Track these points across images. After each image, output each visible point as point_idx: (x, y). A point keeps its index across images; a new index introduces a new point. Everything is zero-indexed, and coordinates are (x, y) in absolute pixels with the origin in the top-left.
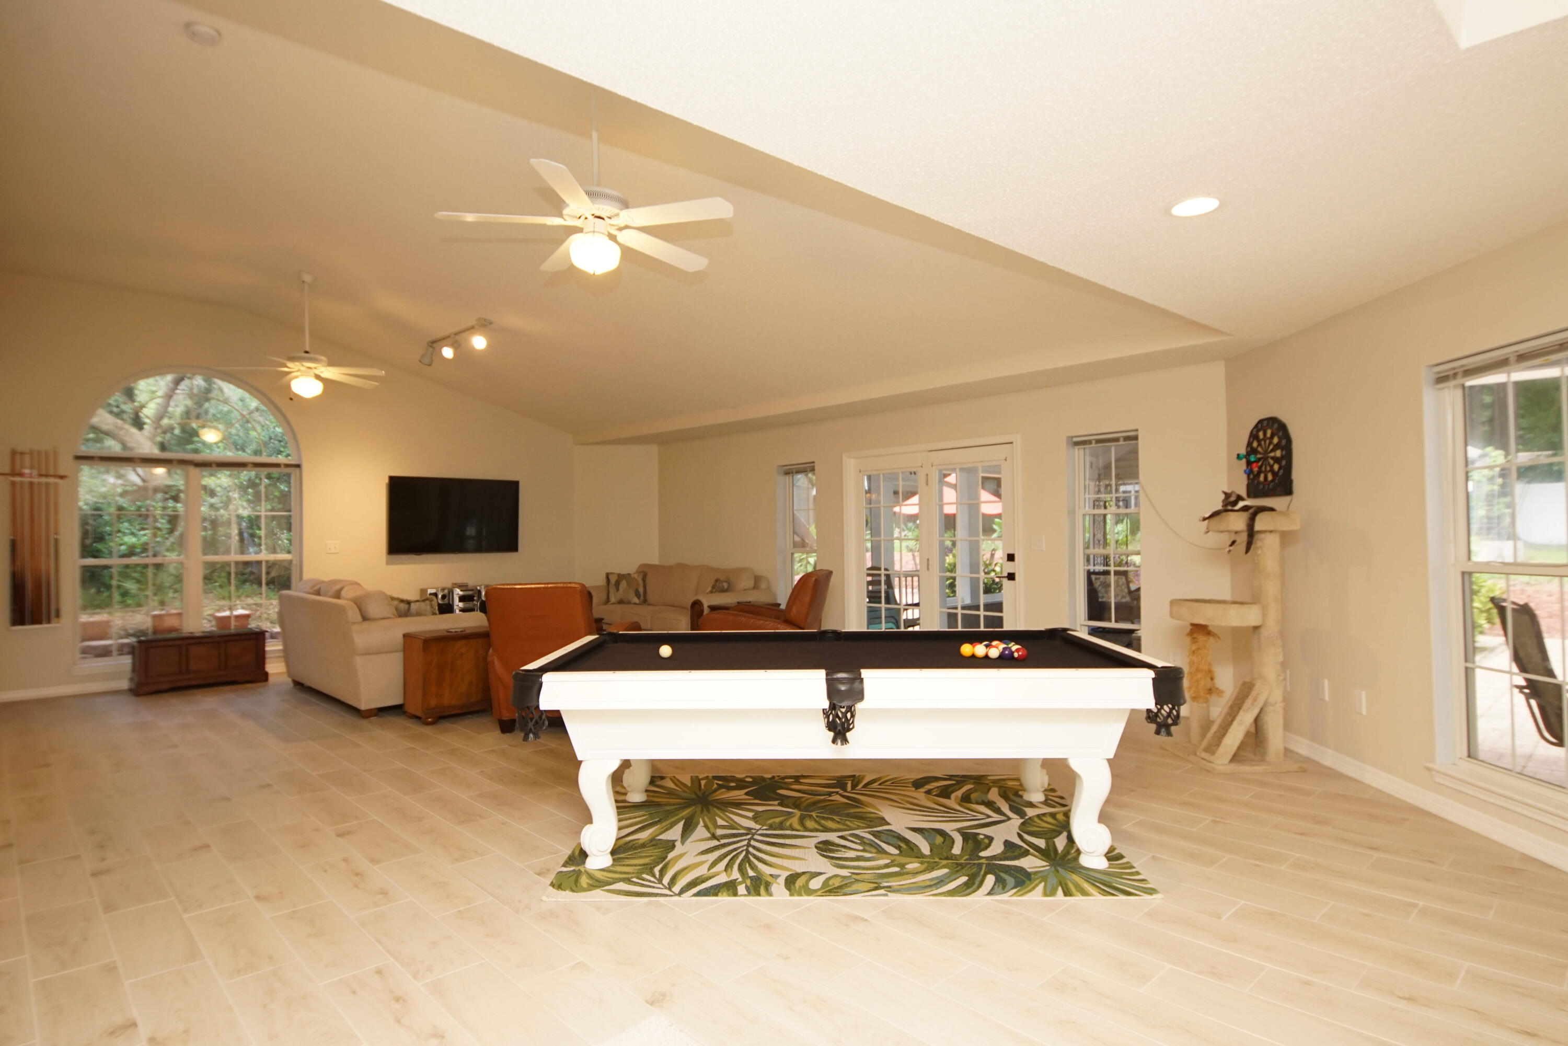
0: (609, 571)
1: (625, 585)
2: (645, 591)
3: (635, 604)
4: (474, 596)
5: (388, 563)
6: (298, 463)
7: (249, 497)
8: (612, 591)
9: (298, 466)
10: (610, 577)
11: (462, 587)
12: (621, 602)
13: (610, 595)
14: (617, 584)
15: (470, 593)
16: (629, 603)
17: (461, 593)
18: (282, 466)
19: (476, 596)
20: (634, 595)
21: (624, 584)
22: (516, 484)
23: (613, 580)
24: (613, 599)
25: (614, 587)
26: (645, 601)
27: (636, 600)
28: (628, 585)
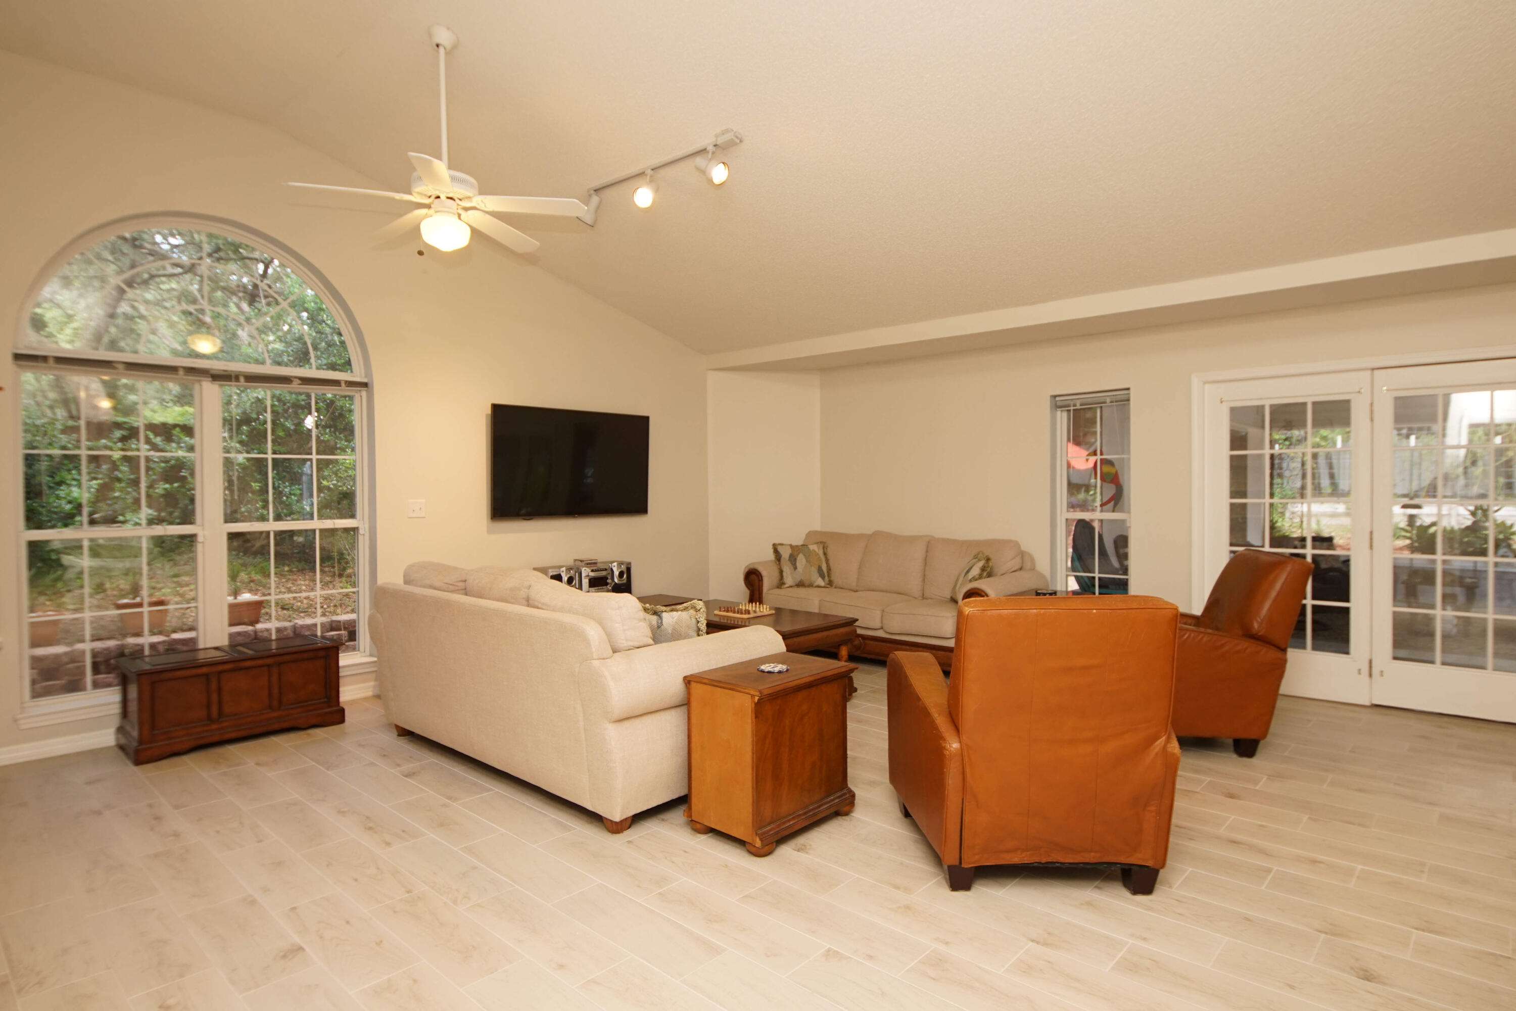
0: (777, 542)
1: (804, 561)
2: (829, 570)
3: (819, 587)
4: (607, 578)
5: (489, 532)
6: (365, 380)
7: (244, 437)
8: (787, 570)
9: (365, 385)
10: (780, 549)
11: (591, 564)
12: (800, 584)
13: (784, 574)
14: (793, 559)
15: (604, 573)
16: (811, 585)
17: (592, 574)
18: (343, 384)
19: (609, 577)
20: (818, 575)
21: (801, 560)
22: (647, 419)
23: (785, 553)
24: (789, 580)
25: (789, 563)
26: (831, 583)
27: (820, 582)
28: (807, 561)
